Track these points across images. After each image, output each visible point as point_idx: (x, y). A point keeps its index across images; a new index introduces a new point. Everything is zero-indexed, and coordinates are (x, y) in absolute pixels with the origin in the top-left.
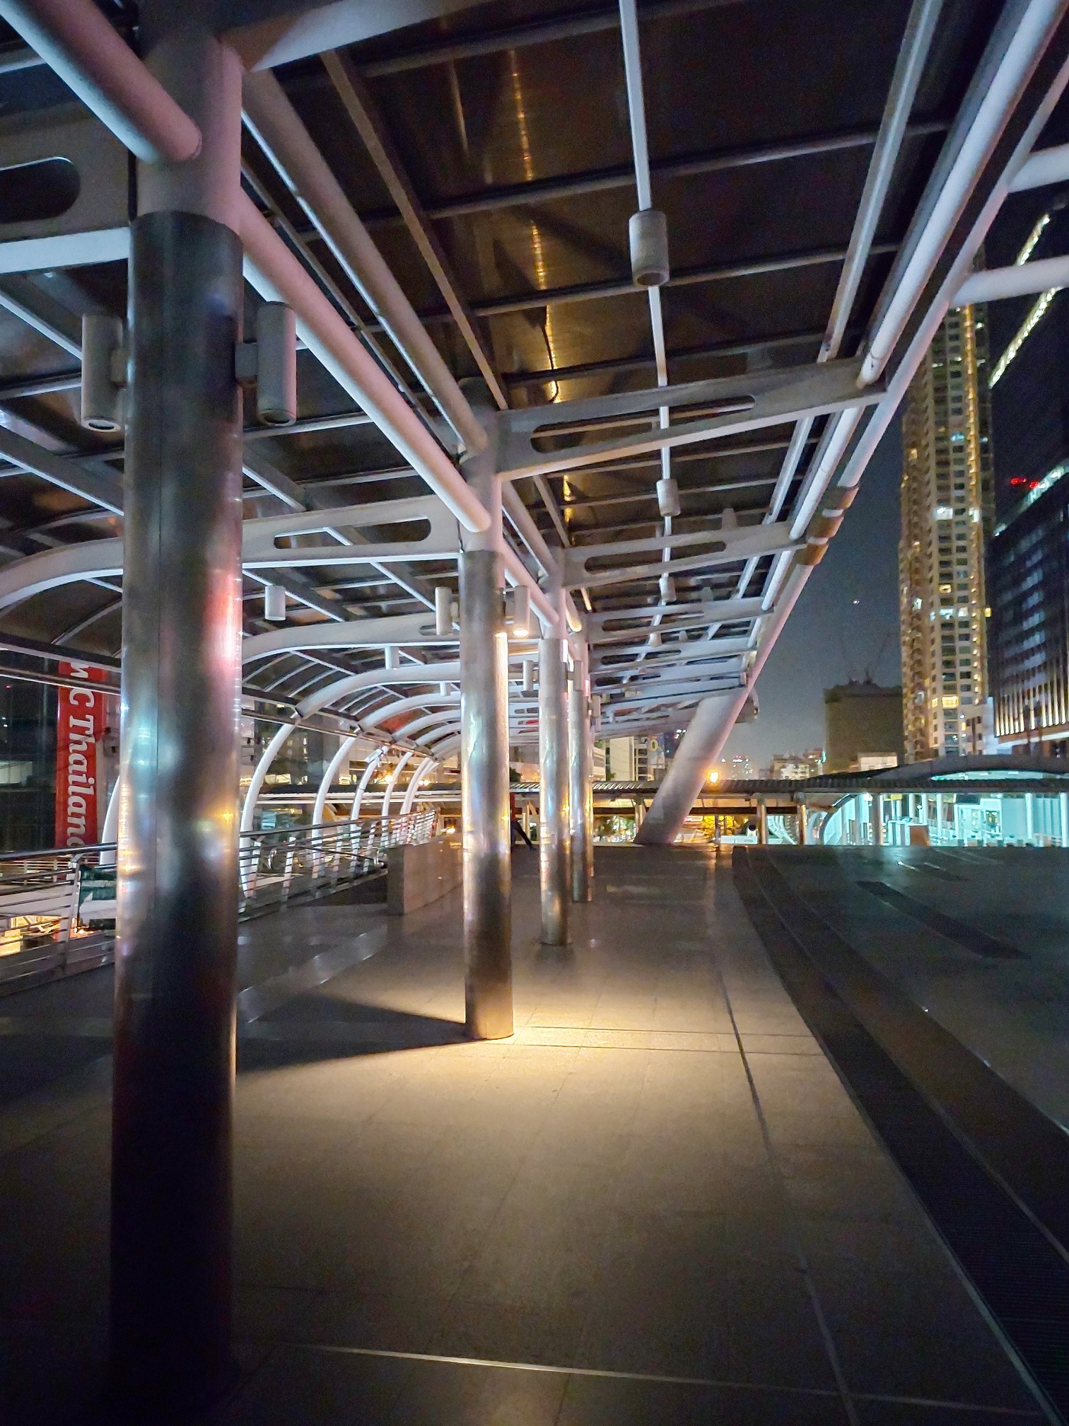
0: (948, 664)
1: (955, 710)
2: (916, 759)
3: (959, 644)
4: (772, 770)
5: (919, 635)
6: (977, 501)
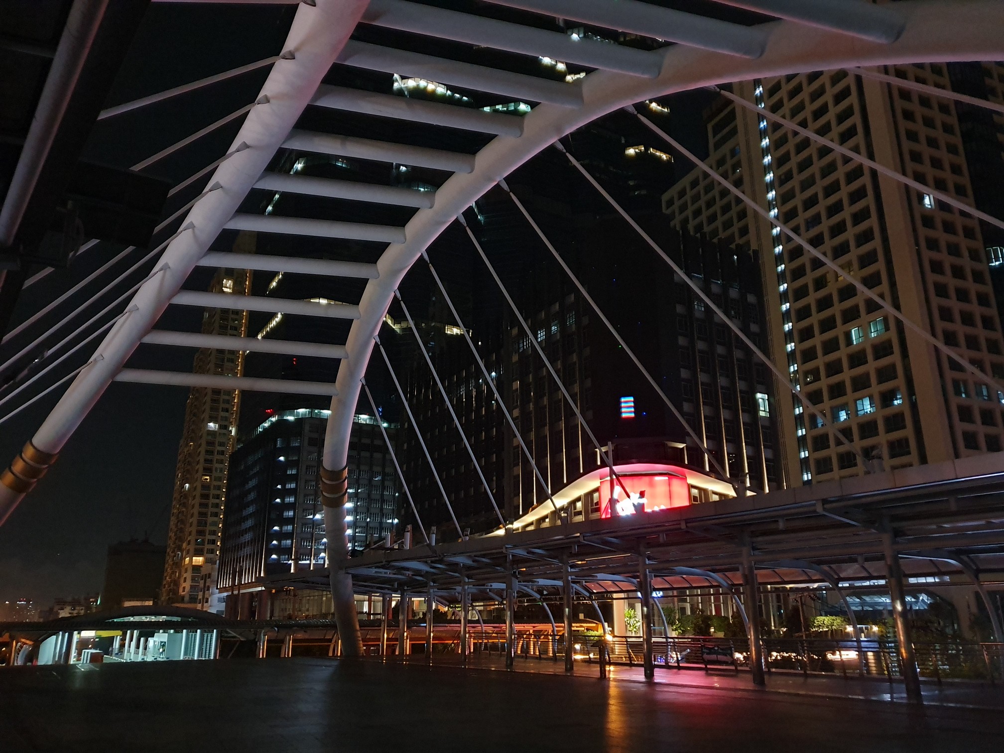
0: (201, 533)
1: (200, 566)
3: (211, 519)
5: (184, 509)
6: (236, 420)
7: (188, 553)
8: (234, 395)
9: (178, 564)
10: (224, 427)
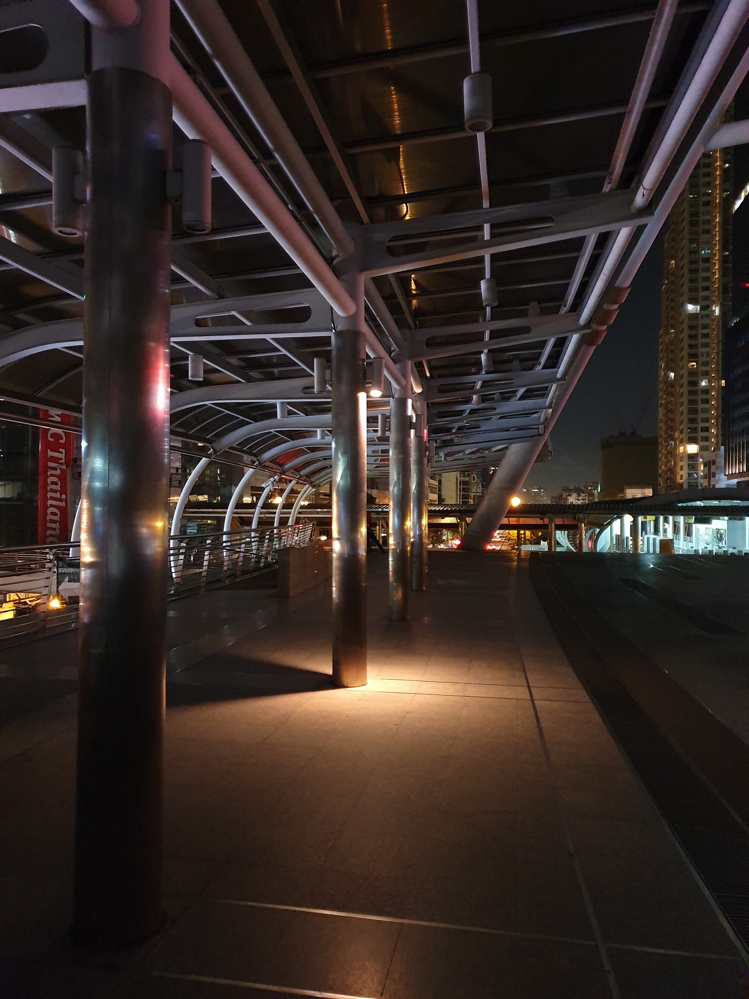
0: (692, 421)
1: (696, 454)
2: (666, 491)
3: (701, 406)
4: (560, 497)
5: (672, 399)
6: (718, 299)
7: (682, 441)
8: (714, 271)
9: (672, 453)
10: (706, 308)
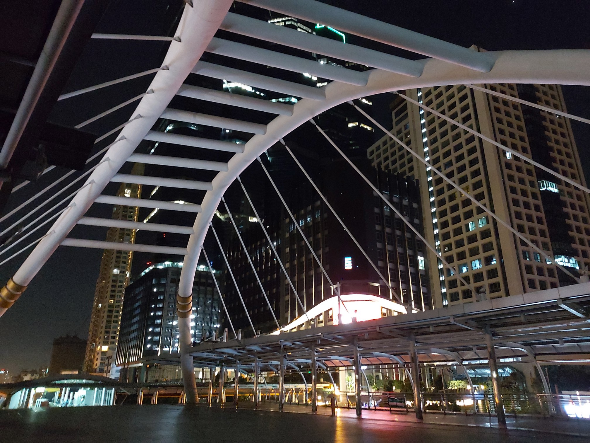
0: (107, 332)
1: (106, 352)
5: (98, 319)
6: (129, 269)
7: (99, 344)
8: (129, 254)
9: (93, 351)
10: (123, 272)
